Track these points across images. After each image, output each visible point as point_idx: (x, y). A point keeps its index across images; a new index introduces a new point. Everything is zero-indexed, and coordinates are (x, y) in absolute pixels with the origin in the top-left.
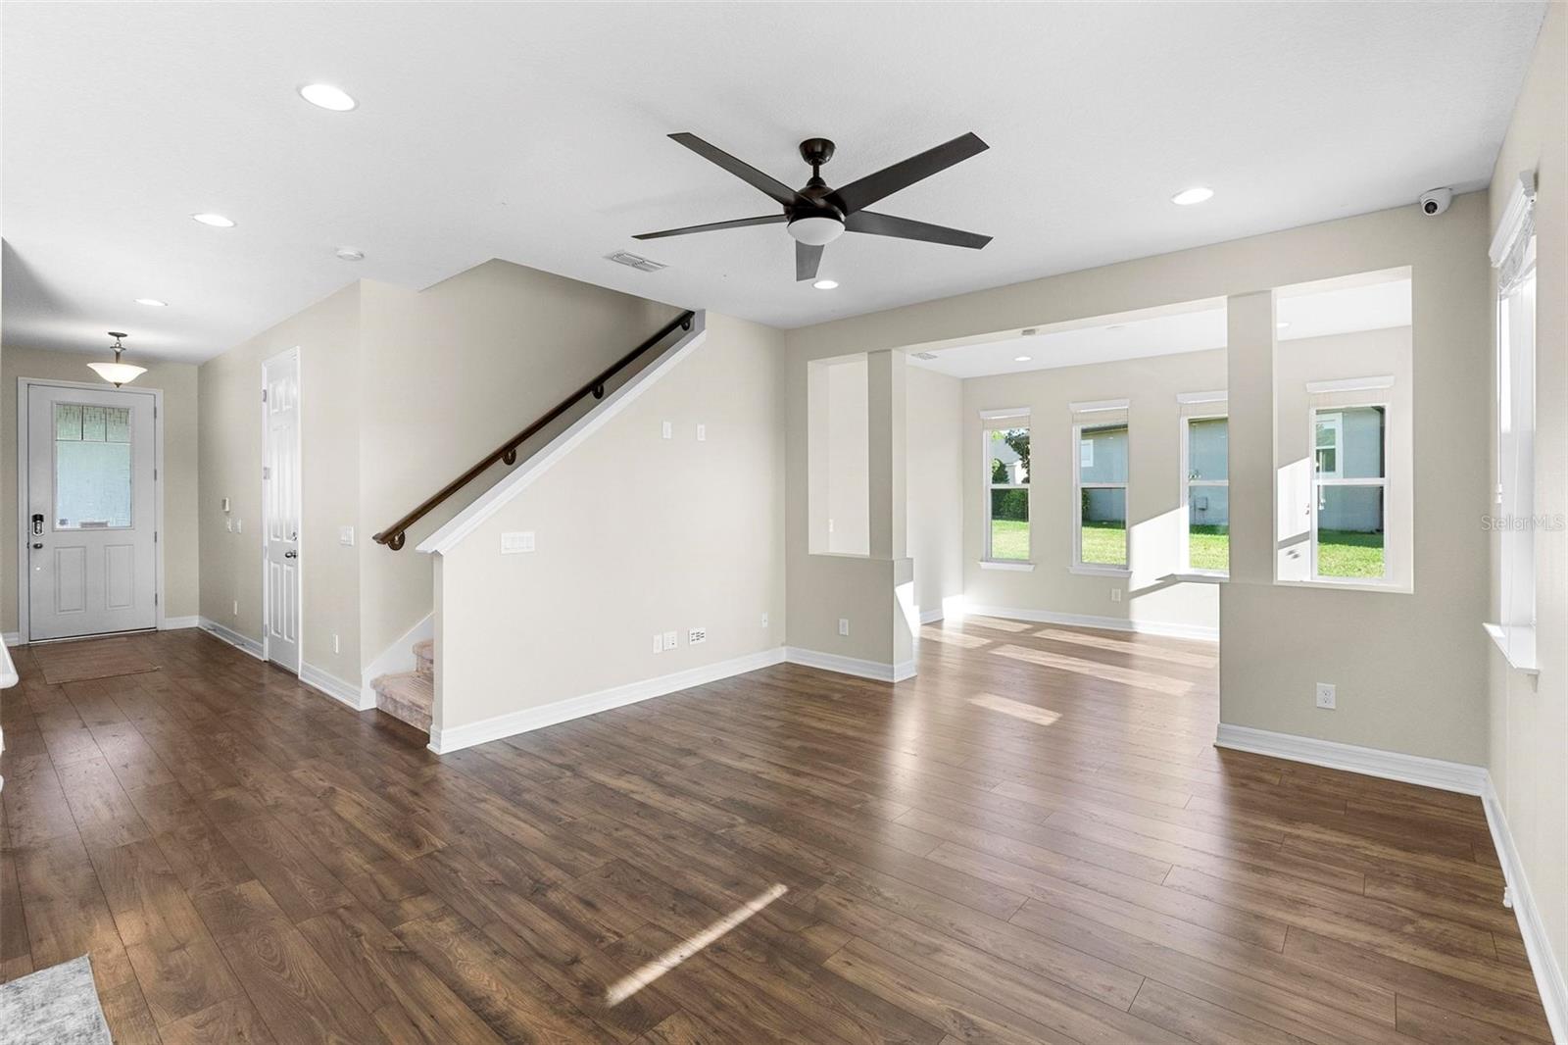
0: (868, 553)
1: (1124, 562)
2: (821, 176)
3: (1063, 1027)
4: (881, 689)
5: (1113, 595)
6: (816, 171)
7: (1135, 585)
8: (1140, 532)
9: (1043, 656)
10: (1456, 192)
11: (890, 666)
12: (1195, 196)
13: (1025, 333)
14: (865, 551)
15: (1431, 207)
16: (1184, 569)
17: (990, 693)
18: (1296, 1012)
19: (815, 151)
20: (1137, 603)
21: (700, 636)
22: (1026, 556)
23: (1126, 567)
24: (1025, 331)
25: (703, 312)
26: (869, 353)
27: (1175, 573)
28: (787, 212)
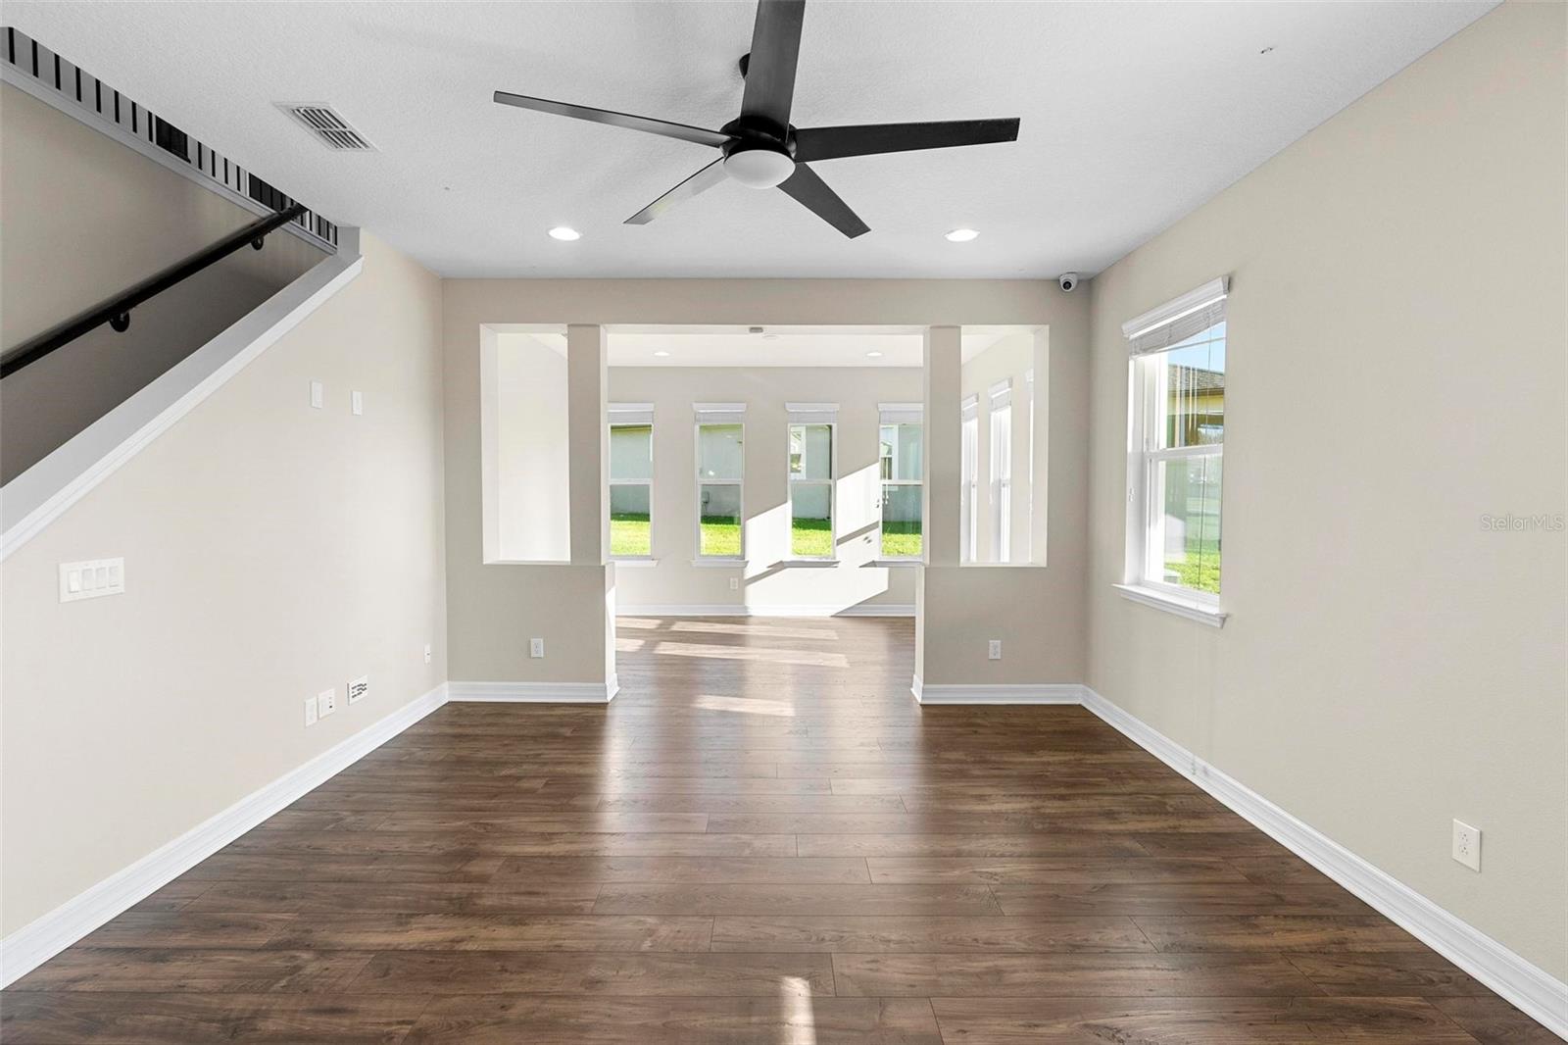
0: (569, 559)
1: (738, 552)
3: (1151, 990)
4: (592, 712)
5: (731, 584)
7: (750, 573)
8: (754, 525)
9: (709, 649)
10: (1082, 278)
11: (601, 685)
12: (963, 235)
13: (753, 330)
14: (565, 556)
15: (1067, 285)
16: (789, 557)
17: (705, 694)
18: (1210, 897)
20: (751, 589)
21: (362, 688)
22: (648, 552)
23: (742, 557)
24: (752, 328)
25: (356, 230)
26: (569, 326)
27: (784, 560)
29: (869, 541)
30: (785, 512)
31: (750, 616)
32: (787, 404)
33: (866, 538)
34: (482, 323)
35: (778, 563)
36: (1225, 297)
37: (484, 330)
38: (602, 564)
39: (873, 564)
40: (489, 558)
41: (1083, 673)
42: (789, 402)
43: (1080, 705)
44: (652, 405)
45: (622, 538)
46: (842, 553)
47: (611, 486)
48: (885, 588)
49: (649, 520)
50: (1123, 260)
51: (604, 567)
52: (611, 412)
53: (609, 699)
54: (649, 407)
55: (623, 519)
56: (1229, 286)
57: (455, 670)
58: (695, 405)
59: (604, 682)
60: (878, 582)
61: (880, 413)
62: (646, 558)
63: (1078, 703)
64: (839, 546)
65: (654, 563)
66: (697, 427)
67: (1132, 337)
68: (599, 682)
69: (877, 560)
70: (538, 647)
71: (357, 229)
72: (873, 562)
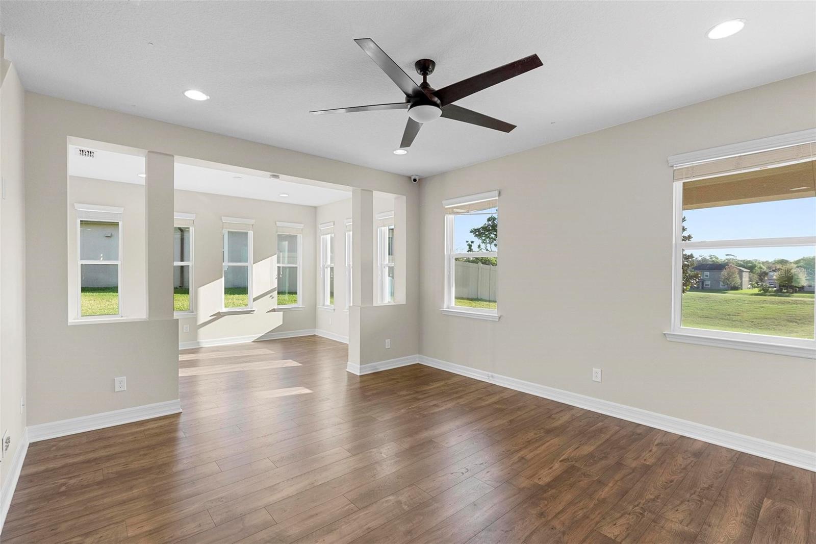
2: (427, 82)
6: (425, 79)
19: (425, 66)
28: (408, 101)
29: (273, 298)
30: (220, 284)
32: (223, 218)
33: (271, 296)
35: (217, 313)
36: (497, 198)
39: (274, 310)
41: (420, 351)
42: (224, 216)
43: (418, 364)
46: (255, 306)
48: (281, 323)
50: (441, 175)
56: (499, 194)
60: (277, 320)
61: (277, 227)
63: (417, 363)
64: (255, 302)
67: (446, 207)
69: (275, 308)
72: (274, 309)
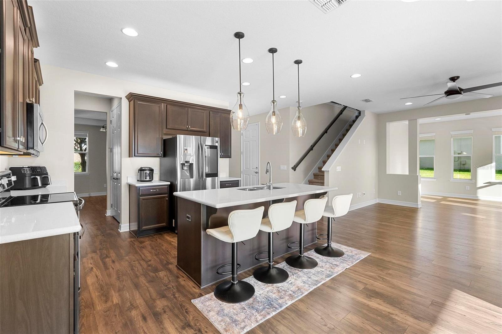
31: (479, 199)
34: (387, 122)
37: (387, 123)
38: (417, 175)
40: (387, 173)
44: (435, 133)
45: (424, 174)
47: (420, 158)
49: (433, 170)
51: (418, 176)
52: (420, 136)
53: (419, 207)
54: (434, 134)
55: (424, 170)
57: (379, 195)
58: (451, 132)
59: (417, 203)
62: (432, 178)
65: (435, 180)
66: (452, 139)
68: (416, 203)
70: (400, 193)
71: (364, 111)
